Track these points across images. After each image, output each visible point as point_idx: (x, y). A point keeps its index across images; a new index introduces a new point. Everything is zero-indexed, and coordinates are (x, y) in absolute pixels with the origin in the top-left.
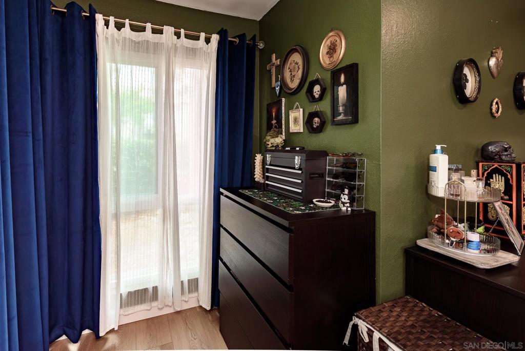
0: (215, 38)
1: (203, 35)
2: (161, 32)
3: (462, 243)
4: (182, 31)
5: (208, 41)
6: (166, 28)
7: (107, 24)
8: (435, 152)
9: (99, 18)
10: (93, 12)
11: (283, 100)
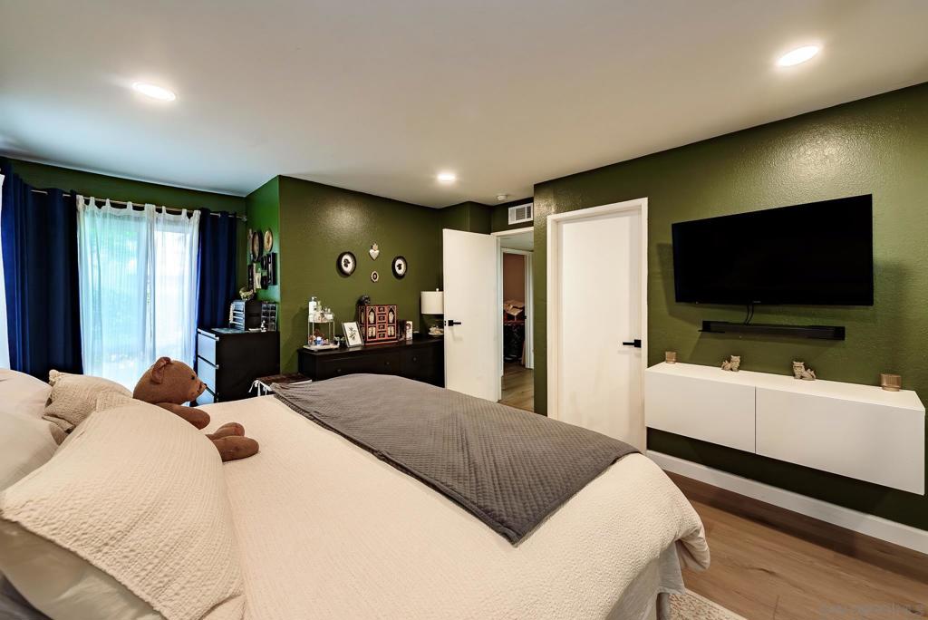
0: (197, 214)
1: (184, 211)
2: (142, 209)
3: (316, 342)
4: (164, 208)
5: (190, 215)
6: (146, 205)
7: (87, 202)
8: (311, 300)
9: (81, 199)
10: (74, 194)
11: (255, 265)
